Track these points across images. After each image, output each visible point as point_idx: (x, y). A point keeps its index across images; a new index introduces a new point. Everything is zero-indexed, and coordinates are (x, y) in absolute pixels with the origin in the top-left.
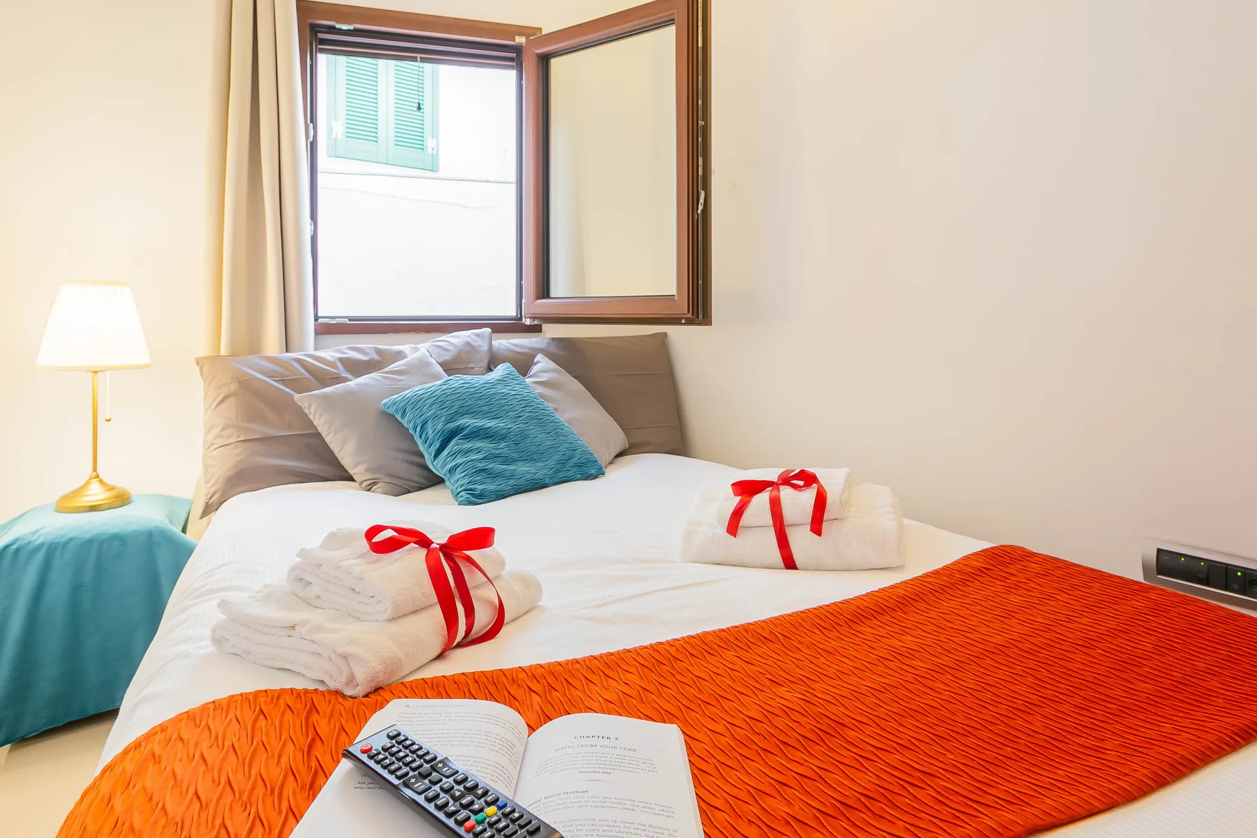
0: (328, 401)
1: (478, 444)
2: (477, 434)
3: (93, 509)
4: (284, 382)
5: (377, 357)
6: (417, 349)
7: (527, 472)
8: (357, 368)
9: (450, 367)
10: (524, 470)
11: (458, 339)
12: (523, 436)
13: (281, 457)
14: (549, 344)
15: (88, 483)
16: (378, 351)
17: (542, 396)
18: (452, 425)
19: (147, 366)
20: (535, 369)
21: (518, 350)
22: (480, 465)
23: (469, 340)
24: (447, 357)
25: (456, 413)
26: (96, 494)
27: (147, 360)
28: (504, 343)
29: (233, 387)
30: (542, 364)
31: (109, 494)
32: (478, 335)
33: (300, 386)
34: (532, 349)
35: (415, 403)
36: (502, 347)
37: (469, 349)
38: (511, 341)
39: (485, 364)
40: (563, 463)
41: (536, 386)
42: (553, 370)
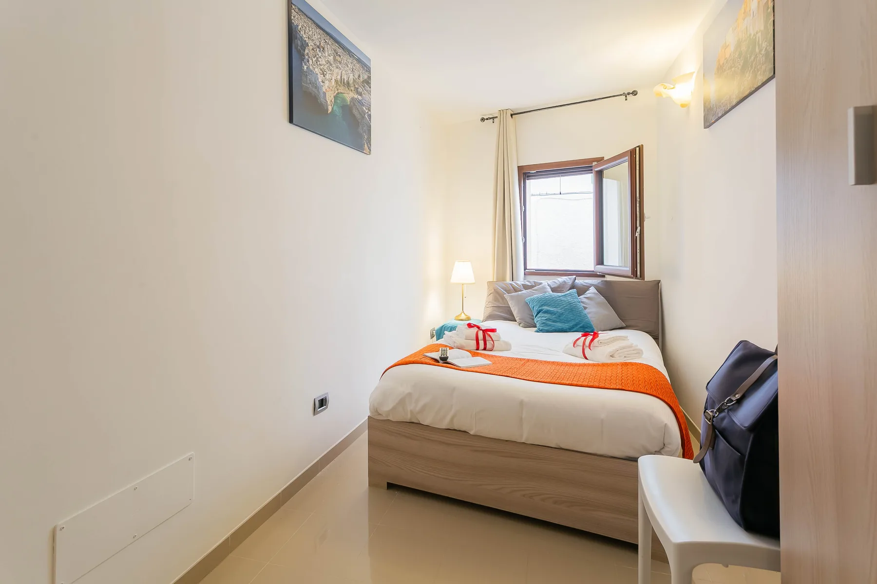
0: (512, 297)
1: (546, 315)
2: (547, 312)
3: (462, 320)
4: (506, 290)
5: (534, 284)
6: (546, 282)
7: (560, 326)
8: (526, 287)
9: (554, 290)
10: (559, 325)
11: (561, 279)
12: (562, 314)
13: (500, 312)
14: (599, 283)
15: (461, 313)
16: (535, 282)
17: (583, 302)
18: (540, 308)
19: (474, 283)
20: (588, 292)
21: (585, 284)
22: (544, 321)
23: (565, 280)
24: (555, 285)
25: (542, 305)
26: (463, 317)
27: (474, 282)
28: (580, 281)
29: (493, 290)
30: (592, 290)
31: (466, 317)
32: (570, 278)
33: (509, 292)
34: (591, 284)
35: (533, 300)
36: (579, 283)
37: (564, 283)
38: (585, 281)
39: (568, 289)
40: (576, 325)
41: (584, 299)
42: (594, 293)
